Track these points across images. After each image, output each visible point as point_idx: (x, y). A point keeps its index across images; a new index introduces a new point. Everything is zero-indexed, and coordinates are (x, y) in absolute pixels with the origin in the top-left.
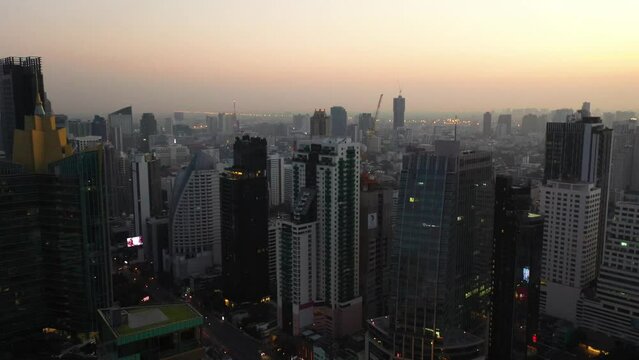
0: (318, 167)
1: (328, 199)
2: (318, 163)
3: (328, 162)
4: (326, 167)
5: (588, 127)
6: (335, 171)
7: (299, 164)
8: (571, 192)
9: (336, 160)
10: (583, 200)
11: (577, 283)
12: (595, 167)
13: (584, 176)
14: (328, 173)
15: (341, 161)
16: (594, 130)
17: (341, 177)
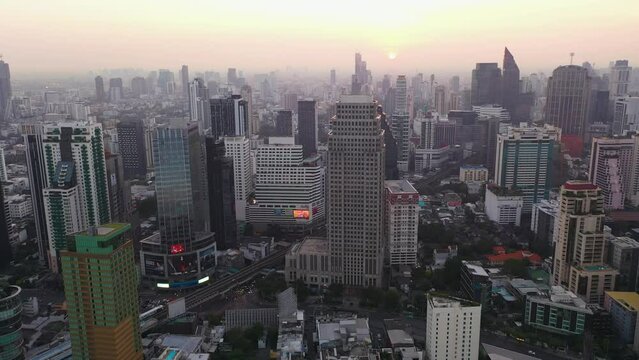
0: (73, 145)
1: (86, 167)
2: (73, 141)
3: (83, 140)
4: (81, 144)
5: (236, 101)
6: (89, 146)
7: (51, 144)
8: (234, 143)
9: (88, 138)
10: (241, 147)
11: (244, 197)
12: (242, 126)
13: (237, 133)
14: (84, 148)
15: (93, 138)
16: (240, 103)
17: (94, 150)
